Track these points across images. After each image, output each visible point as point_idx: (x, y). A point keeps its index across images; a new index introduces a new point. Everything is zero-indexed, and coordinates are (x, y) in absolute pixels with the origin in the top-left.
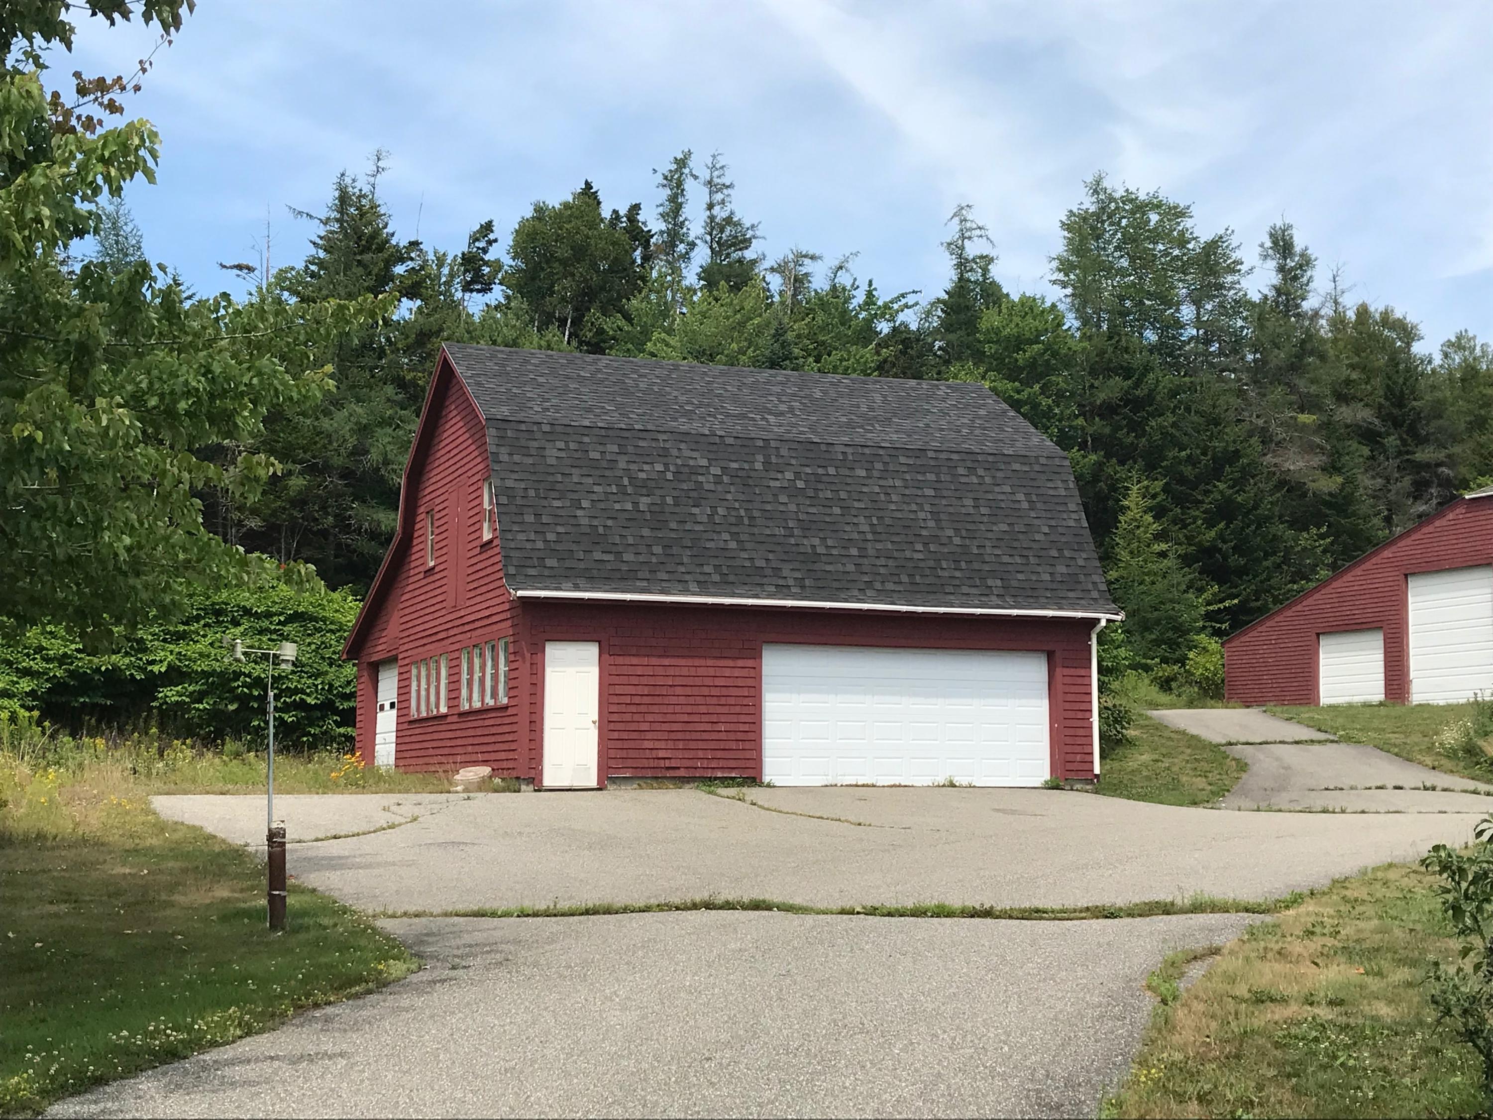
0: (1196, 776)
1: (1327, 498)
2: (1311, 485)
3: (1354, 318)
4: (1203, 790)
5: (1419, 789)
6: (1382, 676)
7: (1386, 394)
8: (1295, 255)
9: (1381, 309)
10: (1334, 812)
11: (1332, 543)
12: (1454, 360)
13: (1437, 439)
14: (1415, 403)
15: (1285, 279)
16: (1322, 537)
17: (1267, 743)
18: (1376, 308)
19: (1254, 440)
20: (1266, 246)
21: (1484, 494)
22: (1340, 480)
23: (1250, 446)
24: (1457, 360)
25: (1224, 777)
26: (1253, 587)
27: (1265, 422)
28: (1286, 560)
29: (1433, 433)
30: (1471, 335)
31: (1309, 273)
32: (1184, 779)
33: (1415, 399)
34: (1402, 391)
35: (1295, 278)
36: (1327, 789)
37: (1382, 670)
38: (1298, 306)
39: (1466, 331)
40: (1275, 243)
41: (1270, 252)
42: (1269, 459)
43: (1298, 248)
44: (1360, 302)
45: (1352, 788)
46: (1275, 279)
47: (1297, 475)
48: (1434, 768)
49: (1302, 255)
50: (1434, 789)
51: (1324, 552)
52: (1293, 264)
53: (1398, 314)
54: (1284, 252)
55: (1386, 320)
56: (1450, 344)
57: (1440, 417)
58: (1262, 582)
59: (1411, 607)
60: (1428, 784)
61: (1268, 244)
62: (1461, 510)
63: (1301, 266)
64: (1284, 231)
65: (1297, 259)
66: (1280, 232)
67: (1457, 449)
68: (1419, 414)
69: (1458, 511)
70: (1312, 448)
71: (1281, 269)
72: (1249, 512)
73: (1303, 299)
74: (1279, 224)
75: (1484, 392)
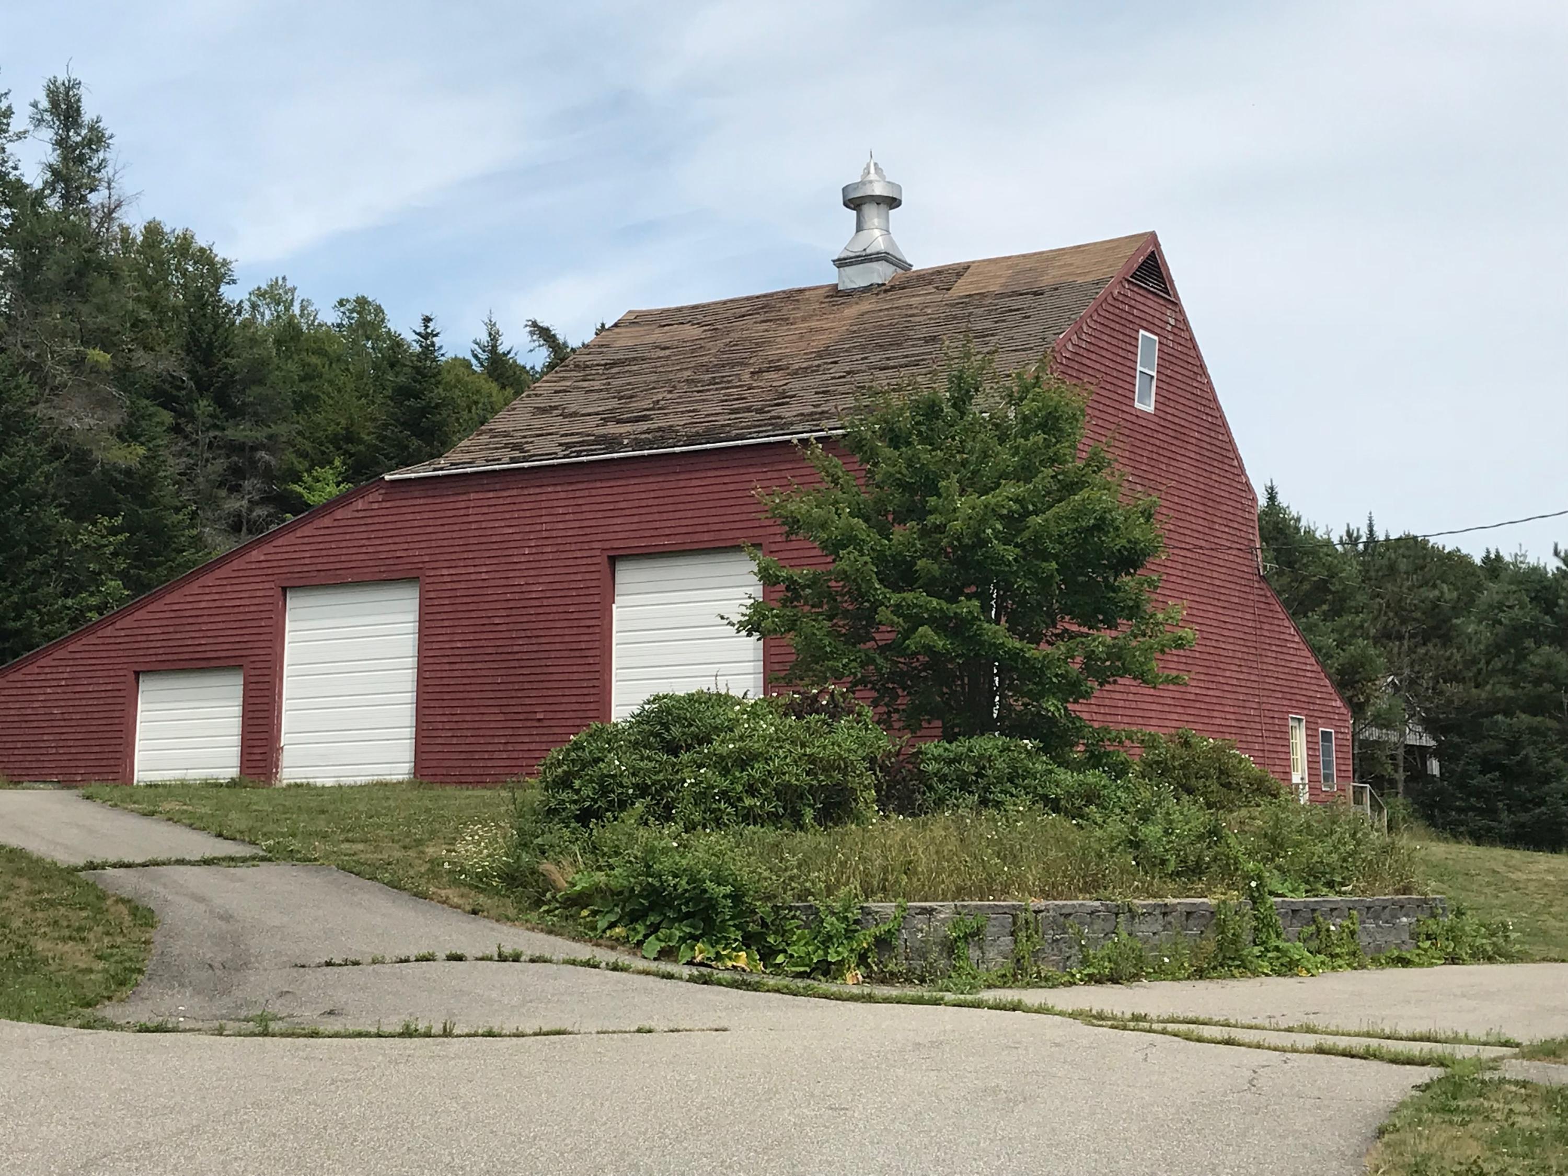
0: (64, 940)
1: (120, 477)
2: (98, 455)
3: (140, 239)
4: (90, 971)
5: (490, 959)
6: (237, 740)
7: (188, 344)
8: (80, 126)
9: (179, 232)
10: (428, 1035)
11: (128, 540)
12: (263, 315)
13: (256, 414)
14: (227, 360)
15: (65, 159)
16: (114, 531)
17: (156, 864)
18: (173, 225)
19: (24, 380)
20: (40, 107)
21: (413, 475)
22: (141, 451)
23: (17, 387)
24: (268, 317)
25: (119, 940)
26: (15, 598)
27: (38, 356)
28: (59, 564)
29: (252, 404)
30: (289, 285)
31: (101, 155)
32: (41, 946)
33: (227, 355)
34: (210, 344)
35: (81, 160)
36: (329, 964)
37: (237, 730)
38: (83, 199)
39: (284, 278)
40: (55, 104)
41: (47, 117)
42: (41, 410)
43: (88, 114)
44: (150, 218)
45: (374, 962)
46: (53, 156)
47: (80, 439)
48: (474, 912)
49: (92, 129)
50: (516, 958)
51: (115, 554)
52: (79, 139)
53: (201, 241)
54: (66, 118)
55: (184, 246)
56: (260, 293)
57: (261, 382)
58: (23, 592)
59: (288, 637)
60: (507, 950)
61: (45, 104)
62: (376, 496)
63: (90, 142)
64: (68, 89)
65: (84, 132)
66: (62, 89)
67: (282, 430)
68: (232, 376)
69: (371, 498)
70: (104, 403)
71: (61, 143)
72: (12, 485)
73: (92, 190)
74: (62, 77)
75: (308, 360)
